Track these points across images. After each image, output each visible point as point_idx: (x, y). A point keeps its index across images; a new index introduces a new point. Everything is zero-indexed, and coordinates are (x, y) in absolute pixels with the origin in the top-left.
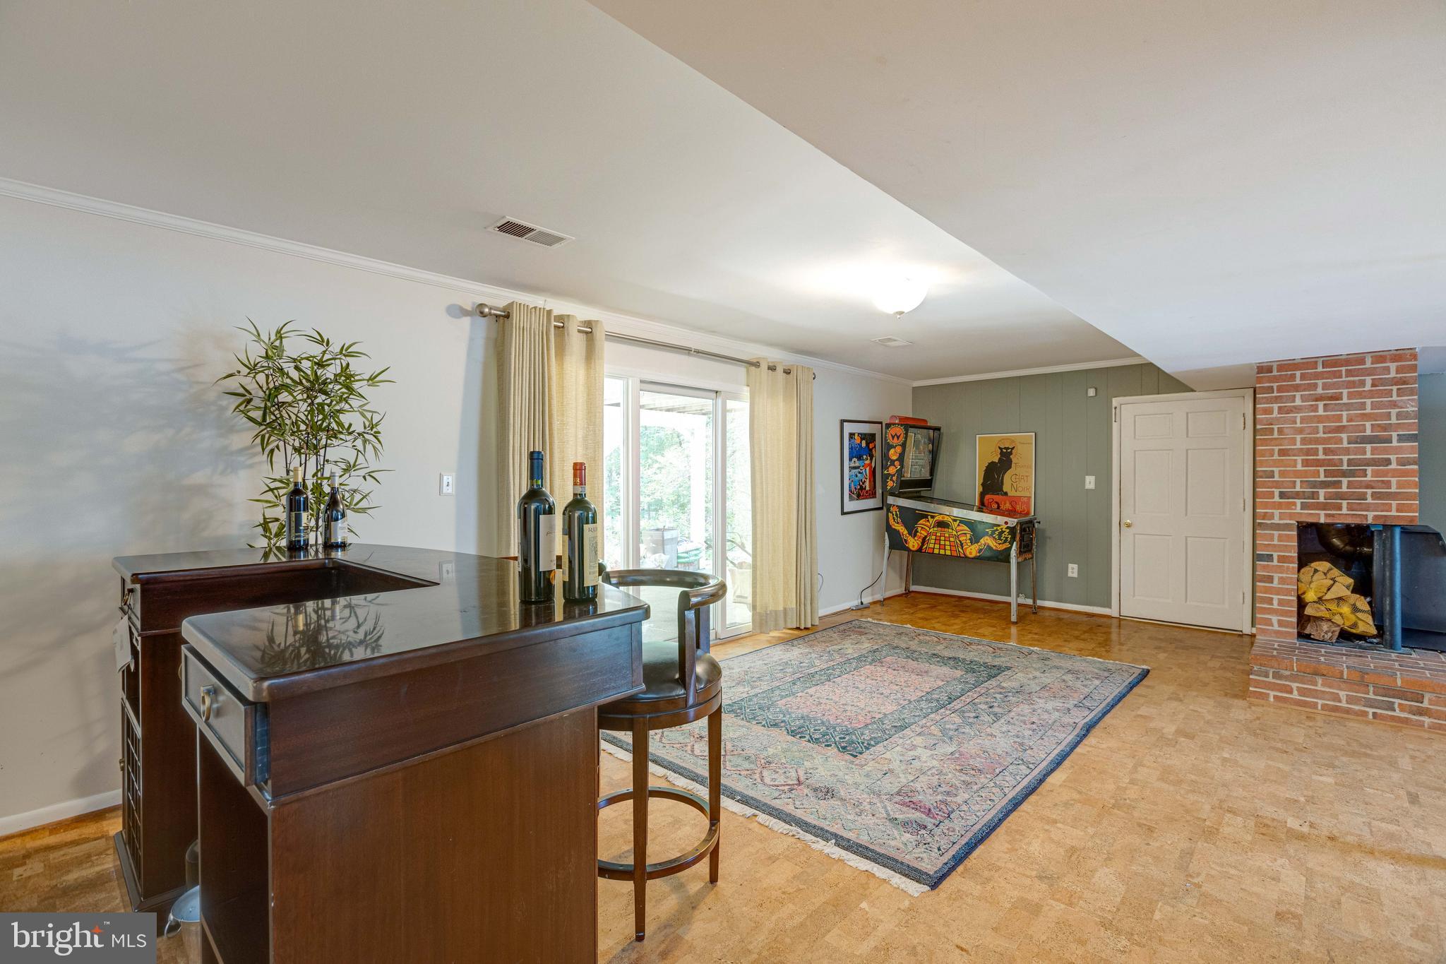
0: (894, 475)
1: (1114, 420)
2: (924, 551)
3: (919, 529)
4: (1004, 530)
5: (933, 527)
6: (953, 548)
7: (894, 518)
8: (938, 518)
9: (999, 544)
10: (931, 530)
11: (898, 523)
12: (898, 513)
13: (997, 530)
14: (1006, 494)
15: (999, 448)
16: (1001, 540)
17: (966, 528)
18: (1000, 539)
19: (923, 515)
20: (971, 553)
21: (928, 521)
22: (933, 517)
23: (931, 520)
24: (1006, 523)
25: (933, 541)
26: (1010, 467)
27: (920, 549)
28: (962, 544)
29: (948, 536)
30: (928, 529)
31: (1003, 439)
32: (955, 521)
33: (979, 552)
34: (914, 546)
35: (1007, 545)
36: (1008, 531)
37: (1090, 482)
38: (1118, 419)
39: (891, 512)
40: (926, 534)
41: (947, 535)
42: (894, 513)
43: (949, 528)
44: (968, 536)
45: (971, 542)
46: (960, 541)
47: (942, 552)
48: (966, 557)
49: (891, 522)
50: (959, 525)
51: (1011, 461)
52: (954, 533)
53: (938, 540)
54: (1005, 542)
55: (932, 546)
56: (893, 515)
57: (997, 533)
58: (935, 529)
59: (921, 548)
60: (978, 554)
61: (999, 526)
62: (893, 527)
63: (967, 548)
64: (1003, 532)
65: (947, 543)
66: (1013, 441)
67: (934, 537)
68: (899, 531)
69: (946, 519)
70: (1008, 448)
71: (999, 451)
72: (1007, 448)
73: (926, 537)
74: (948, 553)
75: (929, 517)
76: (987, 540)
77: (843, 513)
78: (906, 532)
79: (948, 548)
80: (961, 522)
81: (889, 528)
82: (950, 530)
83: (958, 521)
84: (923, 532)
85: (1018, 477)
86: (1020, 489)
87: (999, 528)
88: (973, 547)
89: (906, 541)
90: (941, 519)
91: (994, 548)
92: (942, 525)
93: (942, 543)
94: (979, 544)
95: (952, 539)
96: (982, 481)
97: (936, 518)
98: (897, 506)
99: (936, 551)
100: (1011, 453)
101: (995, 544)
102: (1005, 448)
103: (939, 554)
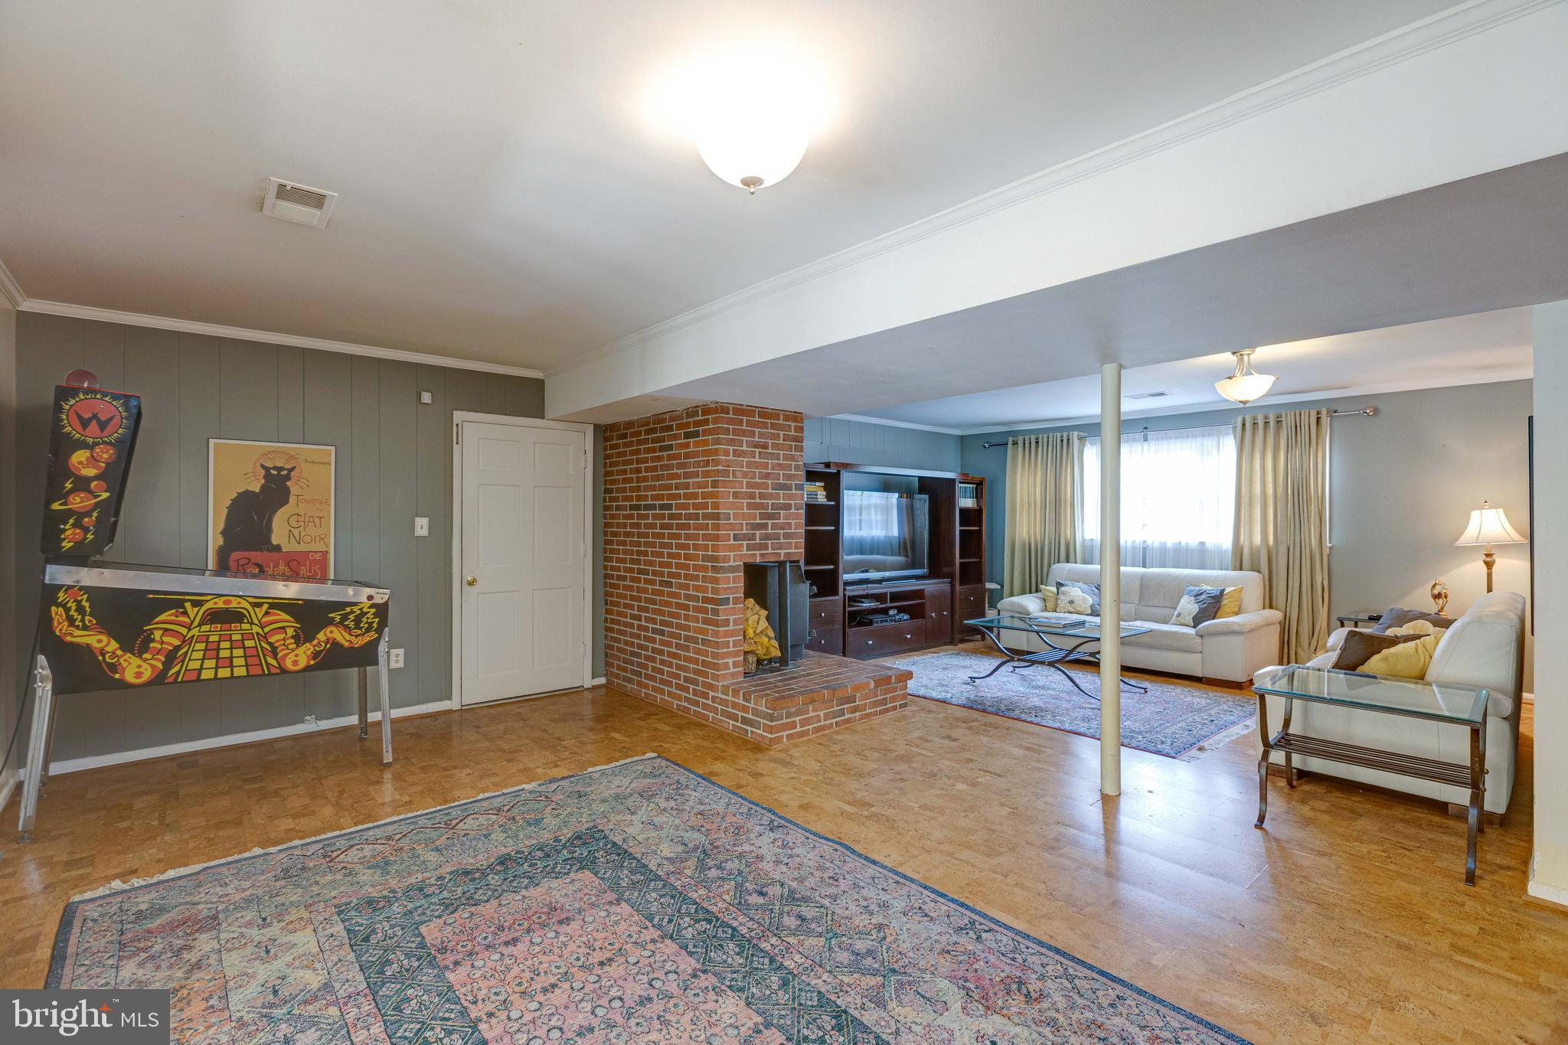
1: (455, 442)
2: (168, 680)
3: (157, 635)
4: (365, 610)
5: (200, 625)
6: (252, 661)
7: (69, 616)
8: (214, 603)
9: (357, 636)
10: (195, 632)
11: (85, 629)
12: (84, 603)
13: (352, 612)
14: (278, 548)
15: (263, 466)
16: (361, 629)
17: (284, 616)
18: (358, 627)
20: (294, 663)
21: (185, 613)
22: (197, 604)
23: (192, 611)
24: (370, 598)
25: (197, 655)
26: (287, 502)
27: (157, 681)
28: (274, 649)
29: (239, 637)
30: (184, 631)
31: (270, 452)
32: (260, 605)
33: (314, 658)
34: (137, 675)
35: (373, 635)
36: (373, 610)
37: (422, 527)
38: (460, 442)
39: (62, 605)
40: (177, 643)
41: (236, 637)
42: (70, 605)
43: (241, 622)
44: (290, 631)
45: (297, 642)
46: (269, 644)
47: (224, 673)
48: (284, 671)
49: (61, 627)
50: (267, 613)
51: (287, 492)
52: (256, 629)
53: (211, 651)
54: (368, 630)
55: (196, 665)
56: (67, 610)
57: (352, 617)
58: (205, 628)
59: (162, 674)
60: (312, 662)
61: (356, 604)
62: (69, 639)
63: (285, 655)
64: (363, 614)
65: (237, 653)
66: (292, 457)
67: (202, 646)
68: (87, 647)
69: (235, 603)
70: (282, 469)
71: (263, 472)
72: (280, 469)
73: (178, 648)
74: (240, 672)
75: (188, 605)
76: (332, 632)
78: (114, 645)
79: (238, 662)
80: (272, 606)
81: (53, 646)
82: (245, 626)
83: (266, 606)
84: (166, 640)
85: (300, 519)
86: (307, 539)
87: (355, 609)
88: (302, 649)
89: (114, 668)
90: (219, 605)
91: (346, 644)
92: (223, 617)
93: (224, 654)
94: (315, 642)
95: (249, 644)
96: (221, 526)
97: (207, 605)
98: (80, 588)
100: (288, 477)
101: (348, 637)
102: (275, 468)
103: (232, 677)
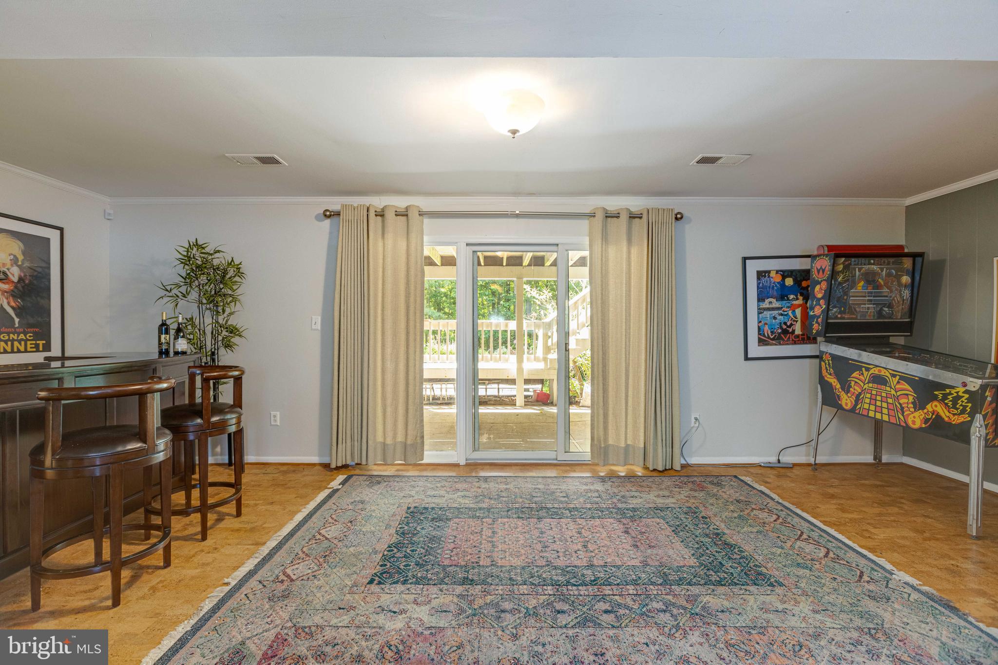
0: (819, 317)
2: (857, 411)
3: (853, 383)
4: (960, 394)
5: (868, 383)
6: (892, 413)
7: (826, 368)
8: (875, 371)
9: (954, 415)
10: (866, 386)
11: (830, 374)
12: (831, 362)
13: (951, 394)
16: (957, 409)
17: (907, 387)
18: (955, 407)
19: (857, 366)
20: (914, 422)
21: (862, 374)
22: (868, 370)
23: (865, 373)
24: (964, 384)
25: (868, 401)
27: (853, 410)
28: (902, 408)
30: (862, 384)
32: (894, 376)
33: (925, 423)
34: (846, 404)
35: (967, 417)
36: (967, 396)
39: (824, 361)
40: (860, 391)
41: (884, 395)
42: (827, 362)
43: (886, 385)
44: (911, 399)
45: (915, 408)
46: (900, 404)
47: (878, 416)
48: (908, 427)
49: (824, 372)
50: (898, 382)
52: (893, 392)
53: (873, 399)
54: (963, 412)
55: (866, 406)
56: (826, 364)
57: (950, 398)
58: (871, 385)
59: (855, 407)
60: (925, 426)
61: (953, 387)
62: (826, 378)
63: (909, 415)
64: (959, 397)
65: (885, 405)
67: (869, 396)
68: (831, 384)
69: (884, 373)
73: (860, 394)
74: (886, 418)
75: (863, 369)
76: (936, 406)
77: (747, 358)
78: (838, 386)
79: (885, 411)
80: (901, 378)
81: (822, 381)
82: (888, 389)
83: (898, 377)
84: (856, 388)
87: (953, 391)
88: (917, 414)
89: (839, 397)
90: (877, 372)
91: (946, 419)
92: (879, 380)
93: (879, 403)
94: (925, 411)
95: (890, 401)
97: (872, 371)
98: (830, 354)
99: (871, 414)
101: (948, 414)
103: (875, 417)
